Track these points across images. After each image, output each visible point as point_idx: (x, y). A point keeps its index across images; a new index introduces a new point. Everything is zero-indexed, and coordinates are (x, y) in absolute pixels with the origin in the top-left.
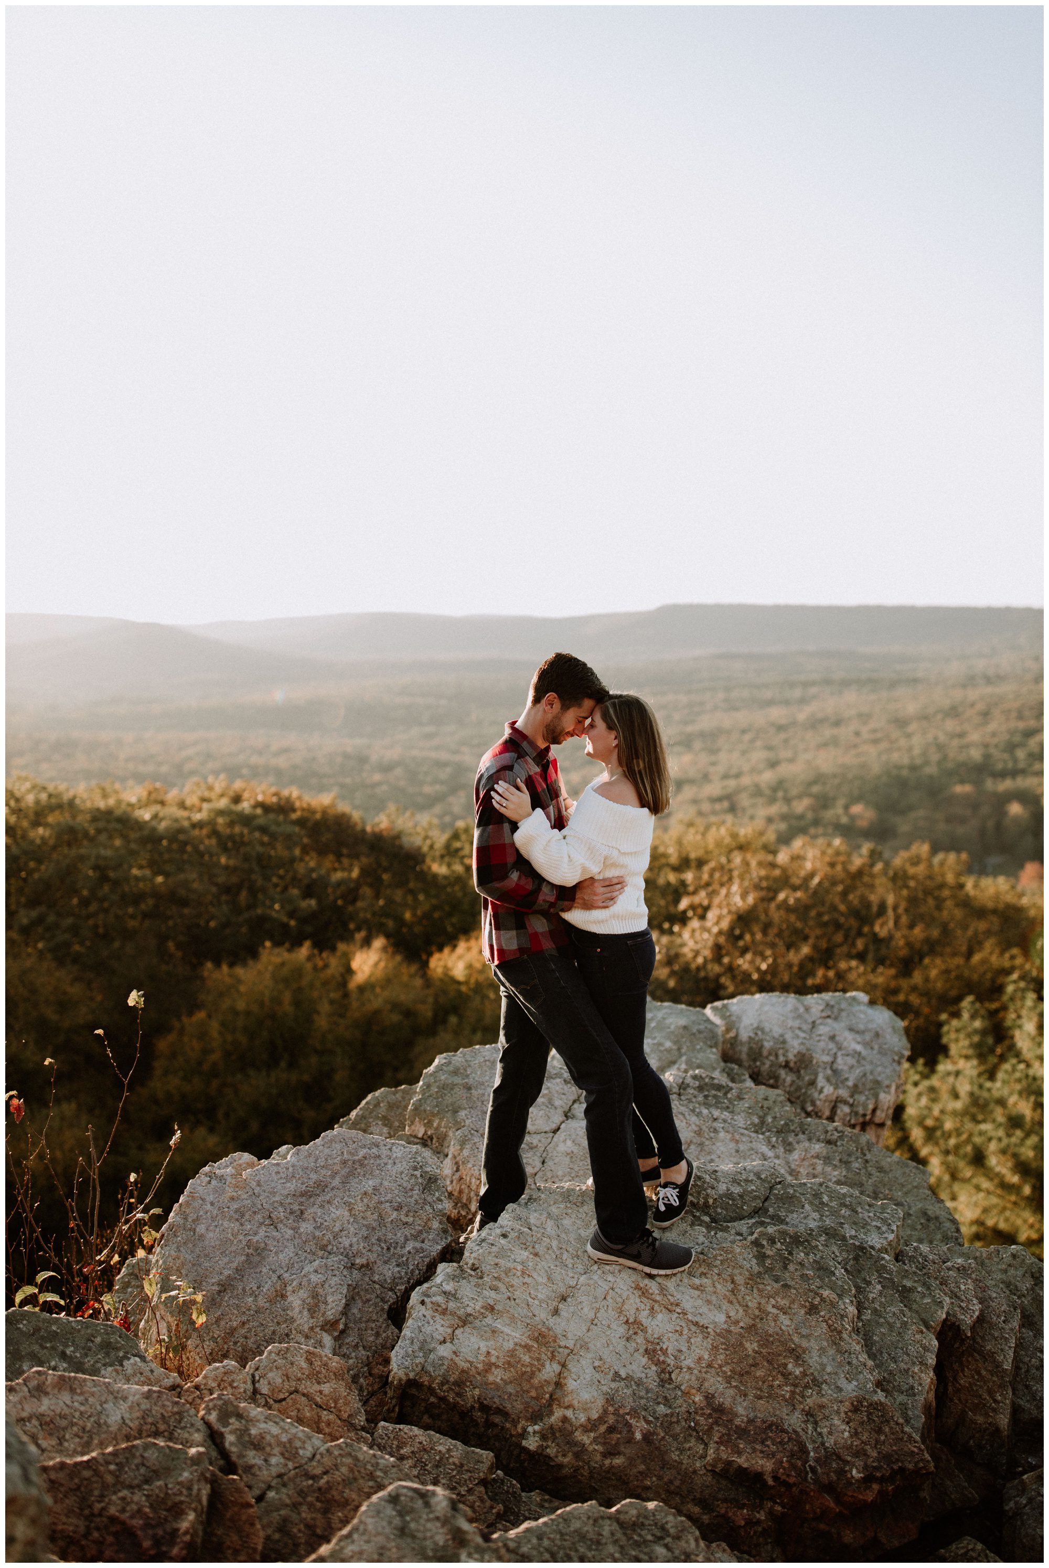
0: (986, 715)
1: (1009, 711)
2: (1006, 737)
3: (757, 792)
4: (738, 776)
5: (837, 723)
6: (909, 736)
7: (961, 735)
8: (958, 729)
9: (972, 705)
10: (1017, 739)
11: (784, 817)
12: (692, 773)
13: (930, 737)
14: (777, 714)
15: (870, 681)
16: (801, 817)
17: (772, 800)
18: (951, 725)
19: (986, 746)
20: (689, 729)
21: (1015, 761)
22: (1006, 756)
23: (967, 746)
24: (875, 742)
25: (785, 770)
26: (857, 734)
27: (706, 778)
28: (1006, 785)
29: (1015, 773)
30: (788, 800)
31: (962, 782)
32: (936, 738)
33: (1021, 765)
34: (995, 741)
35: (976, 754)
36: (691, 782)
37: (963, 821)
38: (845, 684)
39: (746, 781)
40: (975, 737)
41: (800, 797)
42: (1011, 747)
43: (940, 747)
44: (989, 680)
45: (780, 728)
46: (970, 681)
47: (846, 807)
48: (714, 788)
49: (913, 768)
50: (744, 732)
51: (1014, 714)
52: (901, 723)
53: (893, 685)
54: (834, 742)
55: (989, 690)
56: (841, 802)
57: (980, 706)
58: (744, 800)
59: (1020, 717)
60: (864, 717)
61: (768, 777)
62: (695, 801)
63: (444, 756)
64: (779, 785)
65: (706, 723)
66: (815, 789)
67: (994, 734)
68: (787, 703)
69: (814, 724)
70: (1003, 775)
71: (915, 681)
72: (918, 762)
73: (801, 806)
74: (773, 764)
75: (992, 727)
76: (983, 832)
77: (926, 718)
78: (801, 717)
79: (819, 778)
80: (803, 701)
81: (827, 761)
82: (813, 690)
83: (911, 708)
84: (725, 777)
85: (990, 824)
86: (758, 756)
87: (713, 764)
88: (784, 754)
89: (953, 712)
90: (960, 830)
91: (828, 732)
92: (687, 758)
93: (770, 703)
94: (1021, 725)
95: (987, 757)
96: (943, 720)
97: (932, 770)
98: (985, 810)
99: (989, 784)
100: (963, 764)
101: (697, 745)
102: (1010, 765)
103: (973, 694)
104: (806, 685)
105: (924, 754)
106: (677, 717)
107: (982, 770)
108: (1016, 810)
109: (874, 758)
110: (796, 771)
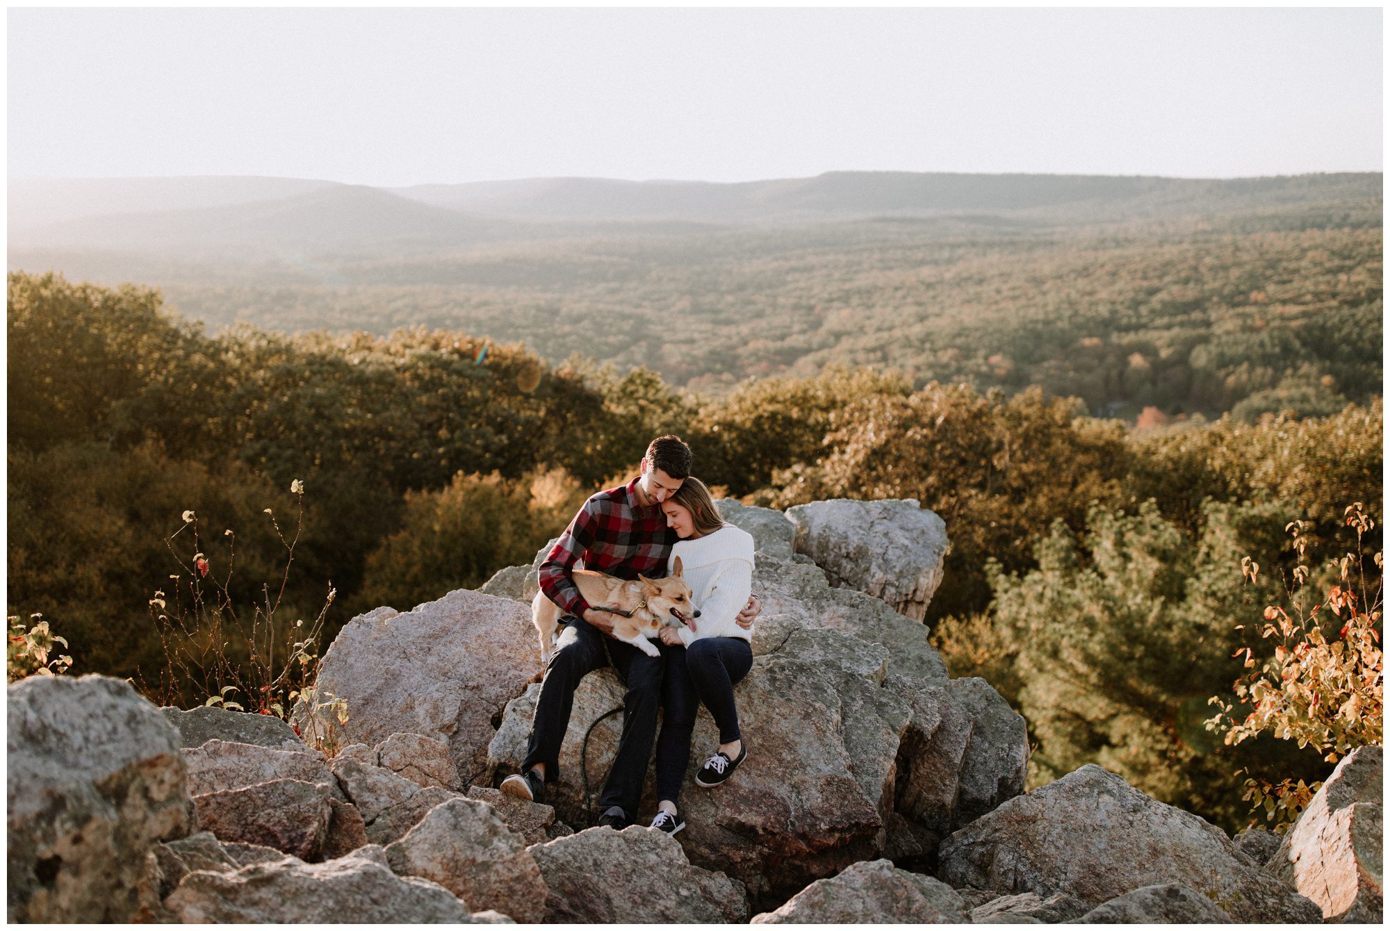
0: (1114, 274)
1: (1136, 271)
2: (1131, 295)
3: (907, 343)
4: (890, 329)
5: (981, 282)
6: (1044, 293)
7: (1091, 293)
8: (1088, 288)
9: (1102, 266)
10: (1141, 296)
11: (931, 366)
12: (849, 326)
13: (1063, 295)
14: (927, 272)
15: (1012, 243)
16: (946, 366)
17: (920, 351)
19: (1113, 303)
20: (847, 286)
21: (1139, 316)
22: (1130, 312)
23: (1096, 304)
24: (1014, 298)
25: (932, 324)
26: (998, 291)
27: (862, 330)
28: (1129, 338)
29: (1138, 328)
30: (934, 351)
31: (1090, 336)
32: (1068, 295)
33: (1144, 320)
34: (1121, 298)
35: (1104, 311)
36: (849, 333)
37: (1089, 370)
38: (990, 245)
39: (897, 333)
40: (1103, 294)
41: (945, 348)
42: (1136, 304)
43: (1071, 304)
44: (1118, 243)
45: (930, 286)
46: (1101, 244)
47: (986, 358)
48: (869, 340)
49: (1047, 323)
50: (897, 289)
51: (1139, 274)
52: (1037, 281)
53: (1032, 247)
54: (978, 298)
55: (1117, 252)
56: (982, 353)
57: (1109, 267)
58: (895, 351)
59: (1145, 278)
60: (1006, 276)
61: (917, 330)
62: (851, 351)
64: (927, 338)
65: (862, 281)
66: (959, 341)
67: (1120, 293)
68: (936, 263)
69: (960, 282)
70: (1127, 329)
71: (1052, 243)
72: (1052, 317)
73: (945, 357)
74: (922, 319)
75: (1117, 287)
76: (1107, 380)
77: (1060, 277)
78: (948, 276)
79: (963, 331)
80: (950, 261)
81: (970, 316)
82: (961, 251)
83: (1047, 269)
84: (879, 329)
85: (1114, 373)
86: (910, 311)
87: (869, 318)
88: (932, 309)
89: (1085, 272)
90: (1088, 378)
91: (972, 290)
92: (845, 313)
93: (922, 263)
94: (1145, 284)
95: (1114, 312)
96: (1076, 279)
97: (1063, 325)
98: (1111, 359)
99: (1115, 338)
100: (1090, 320)
101: (855, 301)
102: (1134, 320)
103: (1103, 256)
104: (954, 246)
105: (1058, 310)
106: (837, 275)
107: (1108, 325)
108: (1137, 360)
109: (1013, 314)
110: (942, 324)
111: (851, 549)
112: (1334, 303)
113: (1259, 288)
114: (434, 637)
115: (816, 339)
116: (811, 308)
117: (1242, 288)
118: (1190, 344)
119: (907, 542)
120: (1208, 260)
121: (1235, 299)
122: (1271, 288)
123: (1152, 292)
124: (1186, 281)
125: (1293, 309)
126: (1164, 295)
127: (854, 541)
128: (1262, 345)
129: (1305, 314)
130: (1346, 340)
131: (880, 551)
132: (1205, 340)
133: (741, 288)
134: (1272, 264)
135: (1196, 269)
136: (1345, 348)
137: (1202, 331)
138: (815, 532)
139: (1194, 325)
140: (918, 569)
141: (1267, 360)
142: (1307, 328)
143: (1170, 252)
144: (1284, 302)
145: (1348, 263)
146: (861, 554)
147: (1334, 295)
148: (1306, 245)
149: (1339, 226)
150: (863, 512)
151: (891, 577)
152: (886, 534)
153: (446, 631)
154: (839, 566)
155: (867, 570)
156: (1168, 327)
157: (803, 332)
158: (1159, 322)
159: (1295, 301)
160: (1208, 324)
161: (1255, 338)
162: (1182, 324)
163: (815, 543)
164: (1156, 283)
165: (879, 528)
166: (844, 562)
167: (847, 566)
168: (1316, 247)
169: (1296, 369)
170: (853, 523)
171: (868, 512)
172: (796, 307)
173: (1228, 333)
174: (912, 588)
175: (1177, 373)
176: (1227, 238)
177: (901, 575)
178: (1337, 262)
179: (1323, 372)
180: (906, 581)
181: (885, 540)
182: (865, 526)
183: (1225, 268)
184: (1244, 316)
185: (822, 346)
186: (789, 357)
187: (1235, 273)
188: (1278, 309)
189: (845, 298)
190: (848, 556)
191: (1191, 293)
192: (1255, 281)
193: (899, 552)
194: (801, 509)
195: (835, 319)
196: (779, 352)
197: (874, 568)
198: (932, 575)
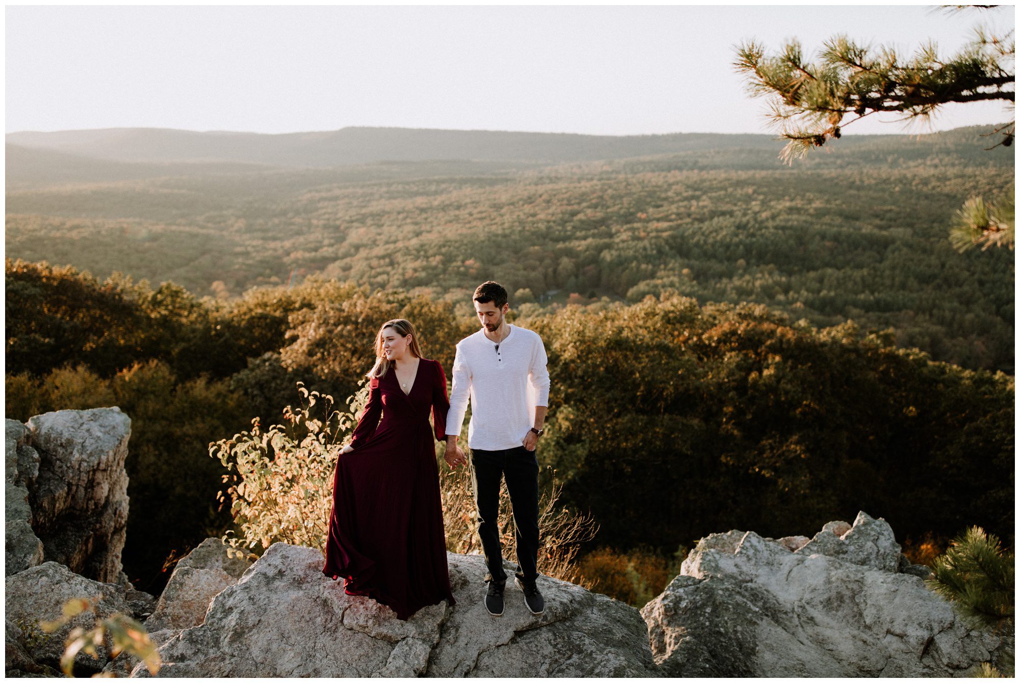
0: (548, 202)
1: (563, 200)
2: (560, 216)
3: (407, 252)
4: (395, 242)
5: (458, 208)
6: (502, 216)
7: (534, 215)
8: (532, 211)
9: (541, 196)
10: (567, 217)
11: (424, 269)
12: (365, 241)
13: (515, 217)
14: (420, 201)
15: (479, 180)
16: (435, 268)
17: (417, 258)
18: (527, 208)
19: (548, 222)
20: (364, 211)
21: (566, 231)
22: (560, 228)
23: (537, 222)
24: (481, 219)
25: (425, 237)
26: (471, 214)
27: (374, 243)
28: (561, 245)
29: (566, 239)
30: (427, 257)
31: (534, 245)
32: (518, 216)
33: (569, 233)
34: (554, 218)
35: (542, 226)
36: (365, 246)
37: (534, 269)
38: (463, 182)
39: (400, 245)
40: (542, 216)
41: (434, 255)
42: (564, 222)
43: (521, 222)
44: (552, 180)
45: (423, 210)
46: (539, 181)
47: (463, 262)
48: (379, 251)
49: (505, 236)
50: (399, 213)
51: (565, 202)
52: (497, 207)
53: (493, 183)
54: (457, 219)
55: (550, 186)
56: (461, 258)
57: (545, 197)
58: (399, 257)
59: (569, 205)
60: (475, 203)
61: (414, 242)
62: (367, 259)
63: (195, 230)
64: (422, 248)
65: (375, 207)
66: (444, 250)
67: (553, 215)
68: (427, 194)
69: (444, 208)
70: (557, 240)
71: (507, 180)
72: (507, 232)
73: (435, 261)
74: (418, 234)
75: (550, 211)
76: (545, 276)
77: (513, 204)
78: (436, 203)
79: (446, 243)
80: (436, 193)
81: (452, 232)
82: (444, 186)
83: (504, 198)
84: (387, 243)
85: (550, 270)
86: (409, 228)
87: (380, 234)
88: (424, 228)
89: (530, 200)
90: (533, 274)
91: (453, 213)
92: (362, 230)
93: (417, 194)
94: (569, 208)
95: (549, 228)
96: (523, 205)
97: (516, 237)
98: (548, 261)
99: (550, 246)
100: (533, 233)
101: (369, 221)
102: (562, 233)
103: (541, 189)
104: (439, 182)
105: (511, 227)
106: (355, 203)
107: (545, 237)
108: (565, 262)
109: (481, 230)
110: (431, 238)
111: (63, 441)
112: (688, 220)
113: (643, 211)
115: (342, 251)
116: (337, 228)
117: (632, 210)
118: (600, 249)
119: (99, 434)
120: (610, 191)
121: (628, 218)
122: (651, 210)
123: (574, 214)
124: (595, 206)
125: (665, 225)
126: (581, 216)
127: (66, 435)
128: (645, 249)
129: (671, 228)
130: (697, 245)
131: (81, 441)
132: (608, 247)
133: (284, 213)
134: (651, 194)
135: (601, 197)
136: (696, 251)
137: (606, 240)
138: (43, 431)
139: (601, 236)
140: (102, 451)
141: (647, 259)
142: (673, 237)
143: (585, 186)
144: (658, 220)
145: (698, 193)
146: (70, 443)
147: (689, 215)
148: (671, 181)
149: (692, 169)
150: (78, 417)
151: (84, 456)
152: (88, 431)
154: (56, 451)
155: (72, 453)
156: (585, 238)
157: (331, 245)
158: (578, 234)
159: (666, 219)
160: (611, 236)
161: (641, 244)
162: (594, 236)
163: (43, 438)
164: (576, 207)
165: (85, 427)
166: (59, 449)
167: (61, 450)
168: (677, 183)
169: (666, 264)
170: (68, 424)
171: (81, 417)
172: (325, 227)
173: (623, 241)
174: (96, 462)
175: (591, 269)
176: (621, 176)
177: (91, 455)
178: (690, 193)
179: (683, 266)
180: (93, 458)
181: (87, 434)
182: (76, 426)
183: (621, 197)
184: (633, 230)
185: (345, 256)
186: (321, 264)
187: (626, 200)
188: (654, 225)
189: (362, 220)
190: (61, 445)
191: (599, 214)
192: (641, 205)
193: (92, 441)
194: (38, 418)
195: (356, 235)
196: (313, 260)
197: (75, 452)
198: (111, 453)
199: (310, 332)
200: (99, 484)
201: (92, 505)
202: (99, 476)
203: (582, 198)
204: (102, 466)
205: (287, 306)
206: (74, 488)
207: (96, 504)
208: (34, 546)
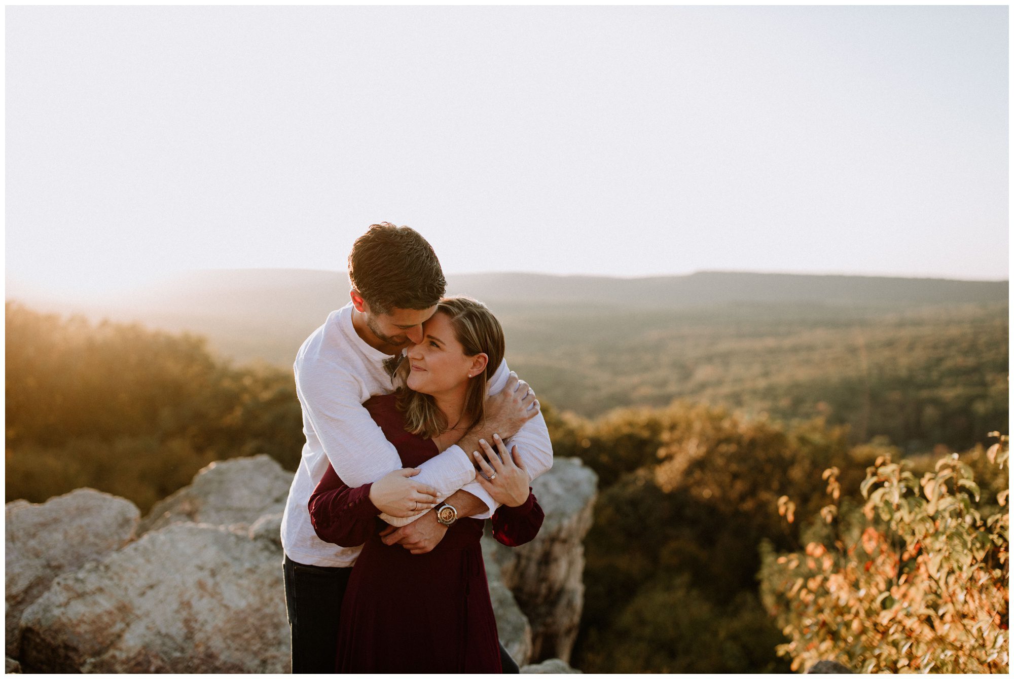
2: (925, 361)
3: (754, 392)
4: (742, 381)
5: (810, 349)
7: (894, 360)
8: (892, 355)
9: (902, 340)
10: (933, 362)
12: (711, 379)
13: (873, 360)
14: (770, 342)
15: (832, 323)
17: (765, 398)
18: (887, 353)
19: (911, 368)
20: (711, 350)
21: (931, 377)
22: (924, 374)
23: (898, 367)
25: (774, 378)
27: (721, 382)
28: (925, 394)
29: (931, 386)
30: (776, 399)
32: (878, 361)
33: (935, 380)
34: (917, 363)
35: (903, 373)
36: (711, 385)
37: (893, 416)
38: (816, 324)
39: (748, 385)
40: (903, 360)
41: (783, 397)
42: (928, 369)
43: (880, 367)
44: (915, 324)
45: (772, 352)
47: (814, 405)
49: (861, 380)
50: (746, 353)
51: (930, 346)
52: (853, 350)
53: (848, 325)
54: (809, 361)
55: (914, 330)
56: (810, 400)
57: (907, 342)
58: (746, 397)
59: (935, 349)
60: (829, 345)
61: (762, 383)
62: (712, 398)
63: (551, 363)
64: (770, 389)
65: (723, 347)
66: (793, 392)
67: (916, 359)
68: (776, 335)
69: (795, 350)
70: (921, 387)
71: (864, 323)
72: (864, 376)
73: (783, 403)
74: (766, 374)
76: (907, 424)
77: (870, 347)
79: (797, 385)
80: (788, 334)
81: (803, 374)
83: (860, 341)
84: (734, 381)
85: (913, 419)
87: (727, 373)
88: (774, 368)
89: (890, 344)
90: (891, 422)
91: (804, 355)
92: (710, 369)
93: (765, 335)
94: (936, 353)
95: (911, 374)
96: (882, 349)
97: (873, 382)
98: (909, 409)
99: (913, 393)
100: (894, 378)
101: (717, 361)
102: (927, 380)
103: (903, 333)
104: (791, 323)
105: (868, 371)
107: (906, 383)
108: (930, 411)
109: (834, 373)
110: (781, 379)
114: (44, 525)
115: (687, 387)
116: (683, 365)
118: (971, 400)
120: (984, 338)
123: (940, 360)
124: (967, 353)
126: (950, 362)
132: (983, 397)
133: (634, 350)
135: (974, 343)
137: (980, 390)
139: (973, 384)
140: (566, 514)
153: (56, 521)
156: (954, 386)
157: (678, 382)
158: (947, 381)
160: (985, 385)
162: (965, 384)
164: (944, 353)
172: (673, 365)
175: (962, 422)
189: (710, 359)
191: (971, 361)
195: (702, 374)
196: (659, 396)
198: (575, 518)
199: (693, 449)
200: (556, 560)
201: (543, 589)
202: (557, 548)
203: (951, 343)
204: (563, 535)
205: (654, 427)
206: (523, 562)
207: (550, 589)
208: (518, 630)
